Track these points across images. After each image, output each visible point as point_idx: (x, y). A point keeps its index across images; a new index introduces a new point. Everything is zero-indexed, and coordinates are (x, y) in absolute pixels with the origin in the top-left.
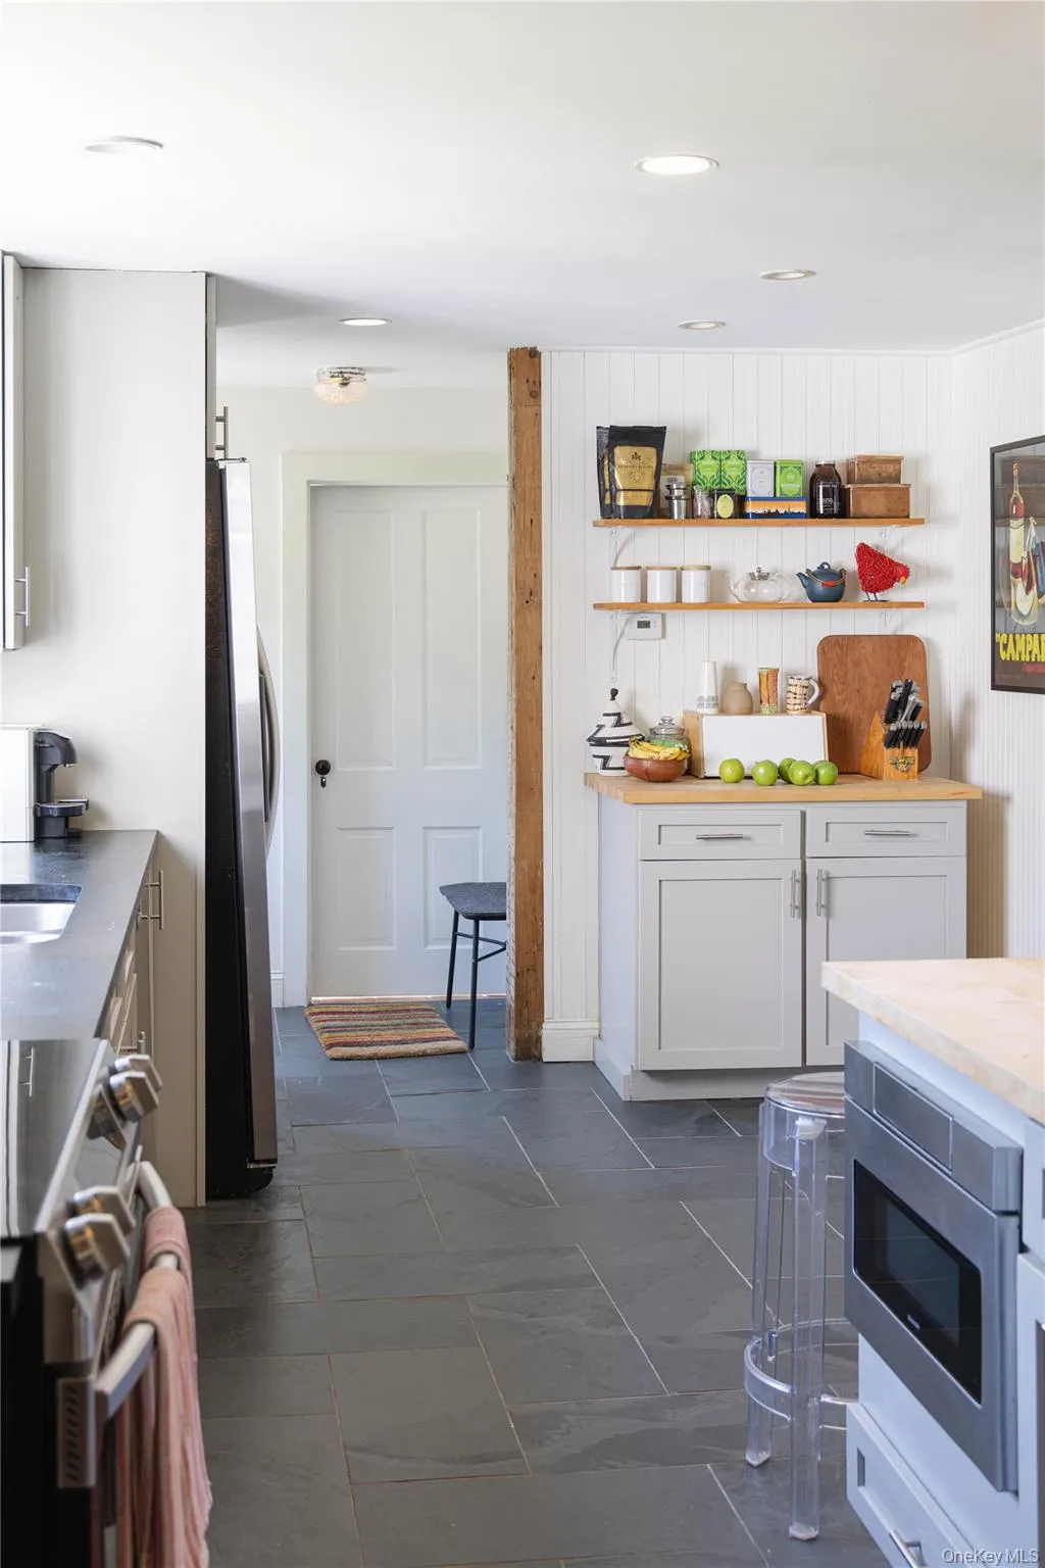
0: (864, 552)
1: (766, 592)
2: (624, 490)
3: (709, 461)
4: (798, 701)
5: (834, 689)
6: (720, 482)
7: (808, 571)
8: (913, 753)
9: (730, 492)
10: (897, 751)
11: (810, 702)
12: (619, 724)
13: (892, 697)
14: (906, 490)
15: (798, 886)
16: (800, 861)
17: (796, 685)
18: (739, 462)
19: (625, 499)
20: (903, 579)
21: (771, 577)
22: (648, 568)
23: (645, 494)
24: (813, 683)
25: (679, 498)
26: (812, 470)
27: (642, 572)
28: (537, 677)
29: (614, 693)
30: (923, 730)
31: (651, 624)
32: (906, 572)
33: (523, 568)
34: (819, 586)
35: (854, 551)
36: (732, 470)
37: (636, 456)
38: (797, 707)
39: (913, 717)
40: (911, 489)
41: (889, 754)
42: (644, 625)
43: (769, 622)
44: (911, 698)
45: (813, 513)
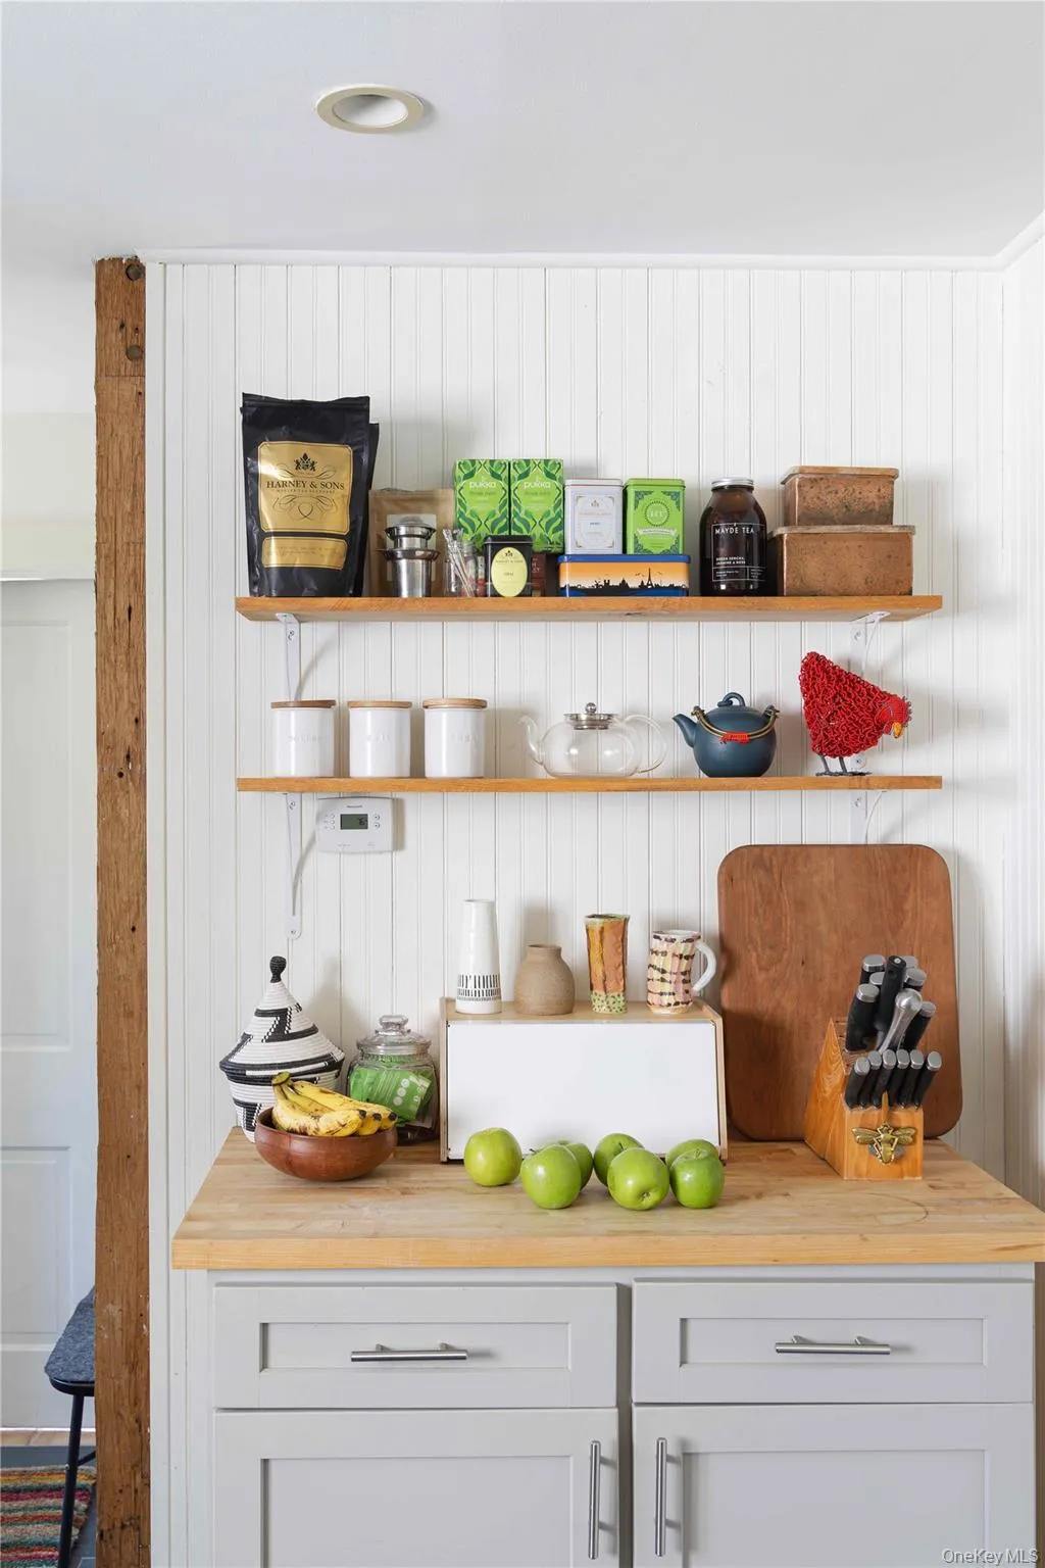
0: (817, 672)
1: (611, 753)
2: (276, 534)
3: (483, 481)
4: (668, 988)
5: (751, 959)
6: (509, 525)
7: (698, 711)
8: (911, 1118)
9: (523, 544)
10: (875, 1114)
11: (697, 987)
12: (280, 1034)
13: (860, 996)
14: (905, 537)
15: (608, 1478)
16: (613, 1414)
17: (665, 953)
18: (548, 484)
19: (282, 552)
20: (896, 727)
21: (616, 723)
22: (353, 705)
23: (330, 543)
24: (701, 946)
25: (410, 554)
26: (708, 498)
27: (336, 714)
28: (137, 929)
29: (278, 966)
30: (933, 1073)
31: (371, 821)
32: (902, 712)
33: (112, 708)
34: (719, 745)
35: (796, 670)
36: (533, 498)
37: (304, 463)
38: (666, 999)
39: (910, 1041)
40: (915, 539)
41: (853, 1120)
42: (357, 822)
43: (623, 815)
44: (903, 1001)
45: (705, 584)
